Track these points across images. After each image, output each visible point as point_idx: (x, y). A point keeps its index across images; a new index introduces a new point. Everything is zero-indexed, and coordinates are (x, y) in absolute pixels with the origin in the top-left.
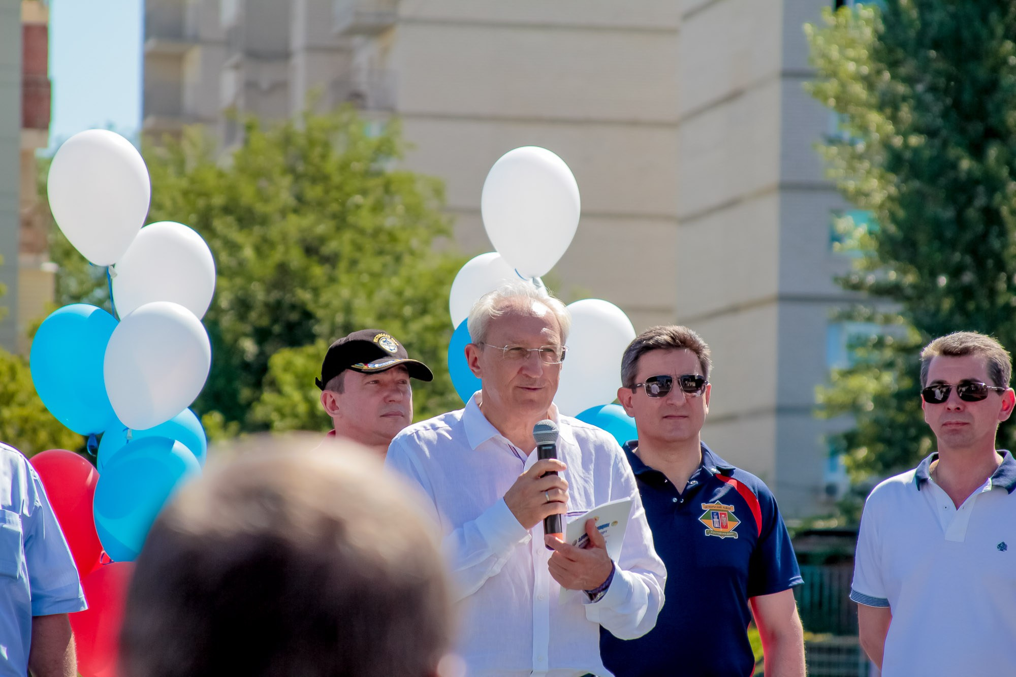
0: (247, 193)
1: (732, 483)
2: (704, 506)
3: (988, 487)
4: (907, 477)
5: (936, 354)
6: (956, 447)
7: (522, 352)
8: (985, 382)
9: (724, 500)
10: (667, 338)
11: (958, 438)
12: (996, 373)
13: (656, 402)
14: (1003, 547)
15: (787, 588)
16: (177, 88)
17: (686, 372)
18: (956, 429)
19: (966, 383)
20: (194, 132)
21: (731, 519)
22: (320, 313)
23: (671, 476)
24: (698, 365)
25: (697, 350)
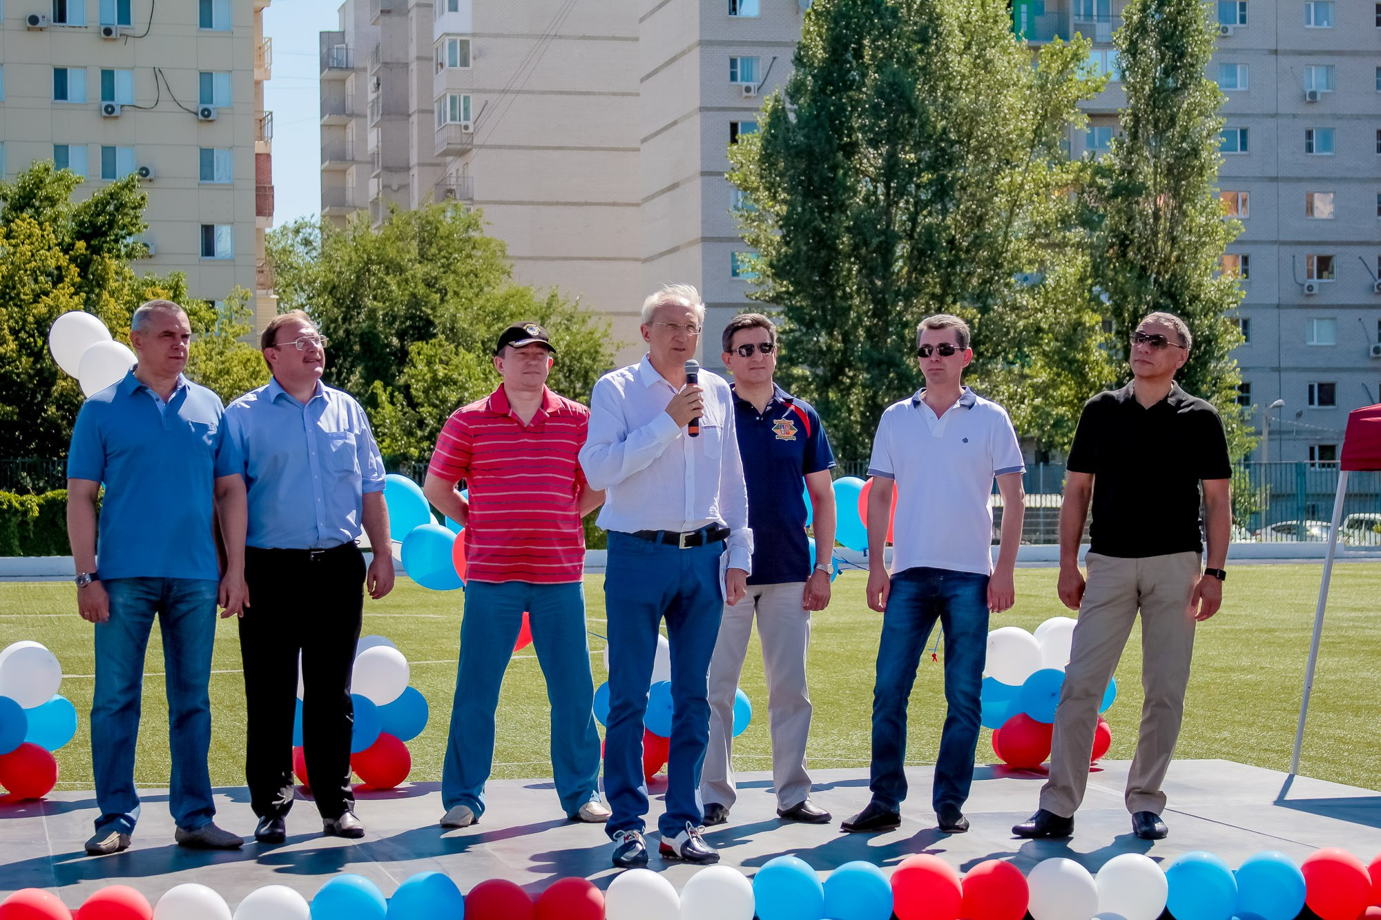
0: (391, 253)
1: (792, 408)
2: (775, 421)
3: (957, 405)
4: (907, 402)
5: (925, 328)
6: (936, 383)
7: (674, 326)
8: (954, 344)
9: (787, 418)
10: (749, 321)
11: (937, 378)
12: (961, 338)
13: (745, 360)
14: (965, 440)
15: (825, 468)
16: (343, 189)
17: (762, 341)
18: (936, 372)
19: (942, 345)
20: (352, 216)
21: (792, 429)
22: (437, 321)
23: (755, 404)
24: (768, 336)
25: (767, 327)
